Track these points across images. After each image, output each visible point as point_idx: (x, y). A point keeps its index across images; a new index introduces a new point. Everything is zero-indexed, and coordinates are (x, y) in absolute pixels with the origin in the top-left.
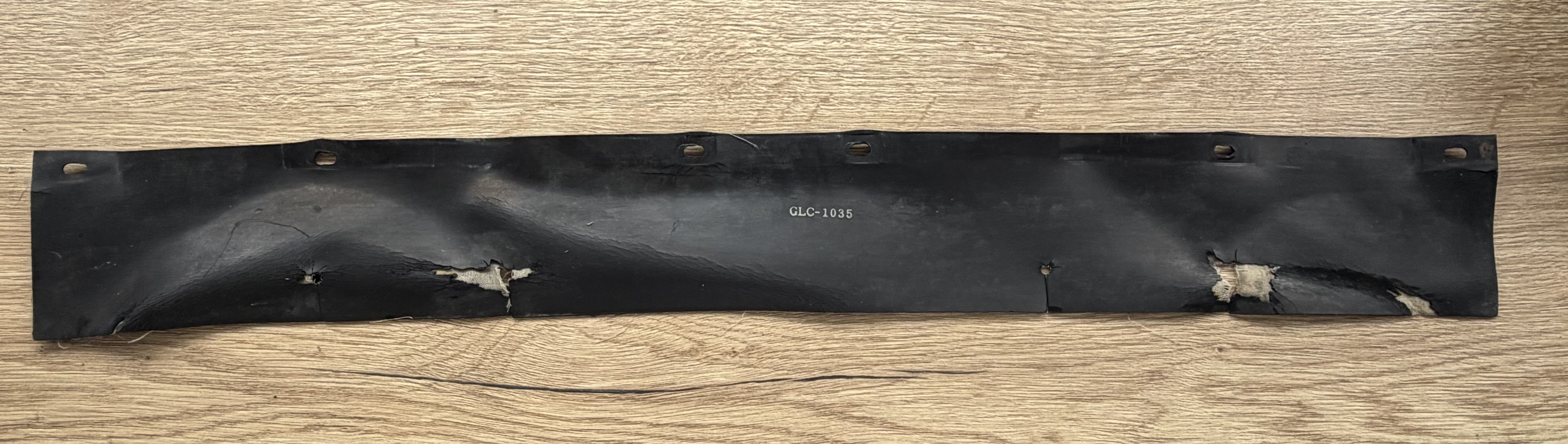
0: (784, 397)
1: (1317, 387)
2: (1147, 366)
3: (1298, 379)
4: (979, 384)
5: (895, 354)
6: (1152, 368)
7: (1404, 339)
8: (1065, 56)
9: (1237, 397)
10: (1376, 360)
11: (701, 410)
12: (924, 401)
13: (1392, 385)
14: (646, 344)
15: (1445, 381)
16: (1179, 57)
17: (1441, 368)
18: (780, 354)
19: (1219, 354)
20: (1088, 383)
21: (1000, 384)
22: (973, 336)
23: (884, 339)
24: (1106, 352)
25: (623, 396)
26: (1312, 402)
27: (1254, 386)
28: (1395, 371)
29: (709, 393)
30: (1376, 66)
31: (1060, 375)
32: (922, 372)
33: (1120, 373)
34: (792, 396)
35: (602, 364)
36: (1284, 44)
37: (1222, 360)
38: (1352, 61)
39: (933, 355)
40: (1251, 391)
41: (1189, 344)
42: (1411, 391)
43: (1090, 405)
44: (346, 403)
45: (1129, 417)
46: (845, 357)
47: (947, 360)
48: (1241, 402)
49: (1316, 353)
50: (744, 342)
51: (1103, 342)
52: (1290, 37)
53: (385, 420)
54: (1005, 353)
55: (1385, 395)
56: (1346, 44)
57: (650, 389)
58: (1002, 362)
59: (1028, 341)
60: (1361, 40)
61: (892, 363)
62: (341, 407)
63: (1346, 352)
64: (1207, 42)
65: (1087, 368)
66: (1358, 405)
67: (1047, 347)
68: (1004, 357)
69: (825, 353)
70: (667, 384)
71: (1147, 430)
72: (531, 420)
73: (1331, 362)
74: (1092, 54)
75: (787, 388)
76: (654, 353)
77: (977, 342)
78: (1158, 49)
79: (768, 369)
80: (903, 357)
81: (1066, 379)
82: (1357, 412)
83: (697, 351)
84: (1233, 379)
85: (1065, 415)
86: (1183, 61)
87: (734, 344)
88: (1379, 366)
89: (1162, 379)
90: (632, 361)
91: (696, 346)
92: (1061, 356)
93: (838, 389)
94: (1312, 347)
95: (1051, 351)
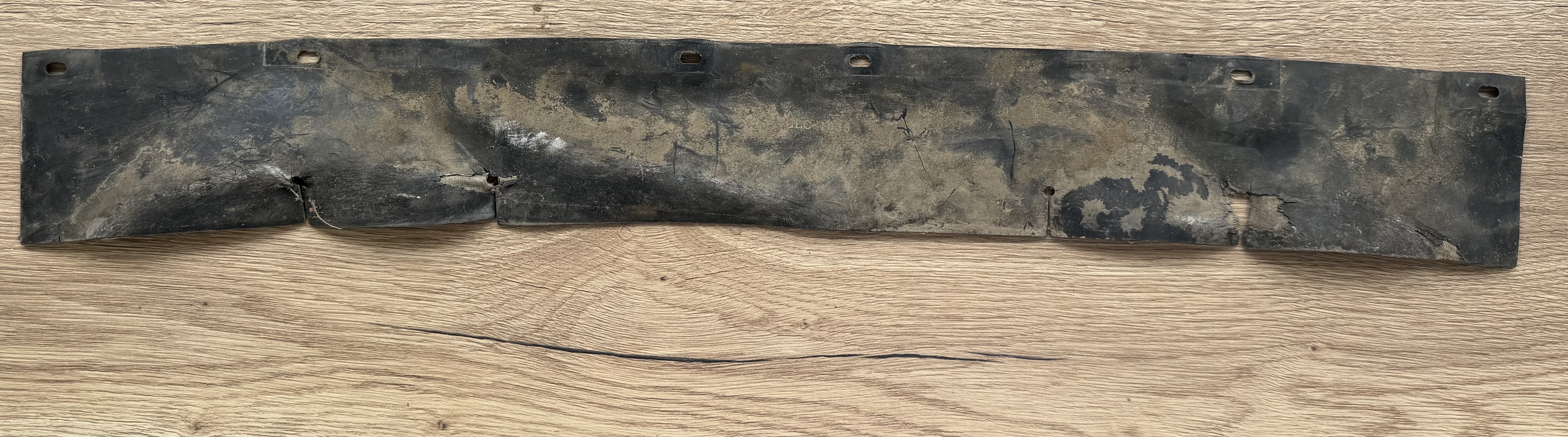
0: (855, 373)
1: (1413, 393)
2: (1236, 362)
3: (1393, 384)
4: (1058, 372)
5: (971, 334)
6: (1242, 365)
7: (1508, 346)
8: (1169, 27)
9: (1328, 399)
10: (1477, 367)
11: (769, 383)
12: (1000, 387)
13: (1491, 395)
14: (716, 311)
15: (1547, 392)
16: (1291, 32)
17: (1544, 378)
18: (853, 328)
19: (1313, 353)
20: (1173, 376)
21: (1080, 374)
22: (1055, 320)
23: (960, 319)
24: (1193, 346)
25: (690, 365)
26: (1406, 408)
27: (1346, 389)
28: (1496, 380)
29: (777, 365)
30: (1502, 52)
31: (1144, 367)
32: (999, 356)
33: (1207, 369)
34: (862, 373)
35: (669, 331)
36: (1405, 24)
37: (1314, 360)
38: (1477, 45)
39: (1010, 338)
40: (1343, 394)
41: (1282, 341)
42: (1511, 401)
43: (1173, 400)
44: (405, 361)
45: (1214, 415)
46: (919, 335)
47: (1025, 344)
48: (1332, 405)
49: (1415, 357)
50: (816, 314)
51: (1191, 335)
52: (1412, 16)
53: (444, 380)
54: (1087, 341)
55: (1483, 405)
56: (1470, 27)
57: (716, 359)
58: (1084, 350)
59: (1111, 330)
60: (1487, 22)
61: (968, 344)
62: (400, 364)
63: (1445, 357)
64: (1323, 18)
65: (1172, 361)
66: (1454, 414)
67: (1131, 337)
68: (1086, 344)
69: (899, 330)
70: (735, 354)
71: (1231, 429)
72: (594, 386)
73: (1430, 367)
74: (1198, 26)
75: (857, 364)
76: (723, 321)
77: (1058, 328)
78: (1269, 23)
79: (839, 344)
80: (980, 339)
81: (1150, 372)
82: (1452, 421)
83: (768, 322)
84: (1325, 380)
85: (1146, 409)
86: (1296, 37)
87: (805, 315)
88: (1479, 373)
89: (1251, 376)
90: (700, 328)
91: (766, 316)
92: (1146, 347)
93: (909, 369)
94: (1411, 350)
95: (1135, 341)
